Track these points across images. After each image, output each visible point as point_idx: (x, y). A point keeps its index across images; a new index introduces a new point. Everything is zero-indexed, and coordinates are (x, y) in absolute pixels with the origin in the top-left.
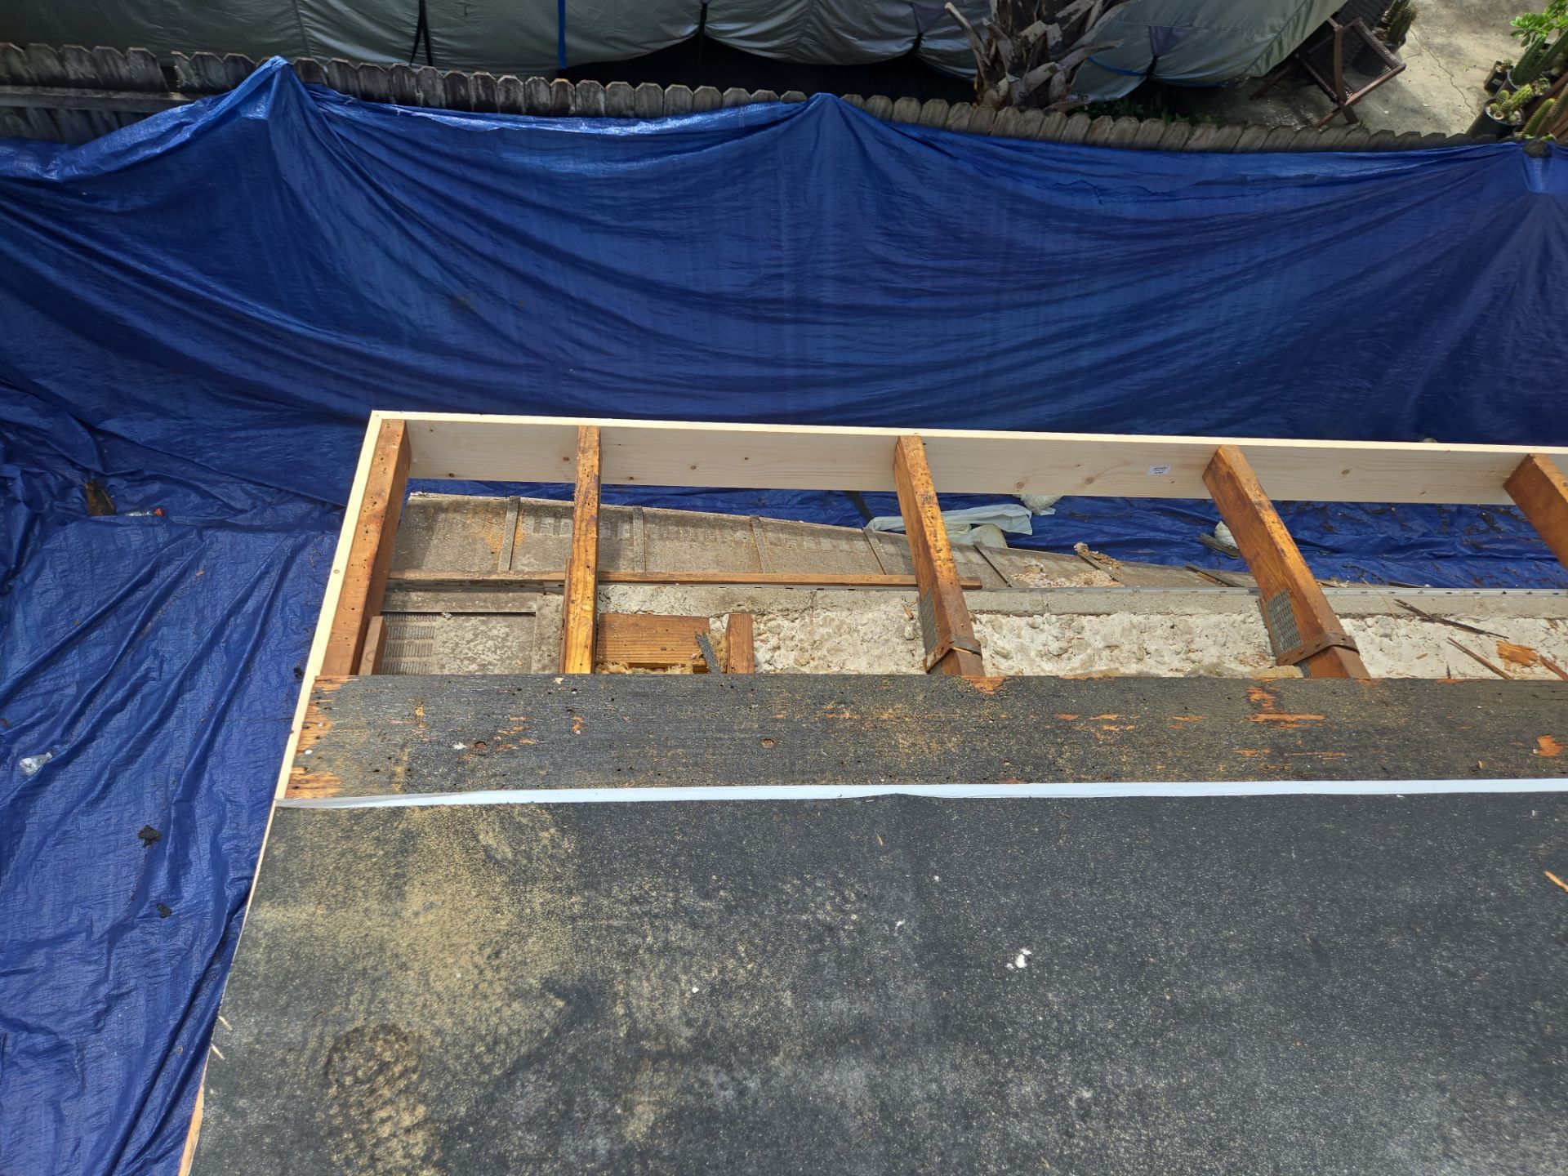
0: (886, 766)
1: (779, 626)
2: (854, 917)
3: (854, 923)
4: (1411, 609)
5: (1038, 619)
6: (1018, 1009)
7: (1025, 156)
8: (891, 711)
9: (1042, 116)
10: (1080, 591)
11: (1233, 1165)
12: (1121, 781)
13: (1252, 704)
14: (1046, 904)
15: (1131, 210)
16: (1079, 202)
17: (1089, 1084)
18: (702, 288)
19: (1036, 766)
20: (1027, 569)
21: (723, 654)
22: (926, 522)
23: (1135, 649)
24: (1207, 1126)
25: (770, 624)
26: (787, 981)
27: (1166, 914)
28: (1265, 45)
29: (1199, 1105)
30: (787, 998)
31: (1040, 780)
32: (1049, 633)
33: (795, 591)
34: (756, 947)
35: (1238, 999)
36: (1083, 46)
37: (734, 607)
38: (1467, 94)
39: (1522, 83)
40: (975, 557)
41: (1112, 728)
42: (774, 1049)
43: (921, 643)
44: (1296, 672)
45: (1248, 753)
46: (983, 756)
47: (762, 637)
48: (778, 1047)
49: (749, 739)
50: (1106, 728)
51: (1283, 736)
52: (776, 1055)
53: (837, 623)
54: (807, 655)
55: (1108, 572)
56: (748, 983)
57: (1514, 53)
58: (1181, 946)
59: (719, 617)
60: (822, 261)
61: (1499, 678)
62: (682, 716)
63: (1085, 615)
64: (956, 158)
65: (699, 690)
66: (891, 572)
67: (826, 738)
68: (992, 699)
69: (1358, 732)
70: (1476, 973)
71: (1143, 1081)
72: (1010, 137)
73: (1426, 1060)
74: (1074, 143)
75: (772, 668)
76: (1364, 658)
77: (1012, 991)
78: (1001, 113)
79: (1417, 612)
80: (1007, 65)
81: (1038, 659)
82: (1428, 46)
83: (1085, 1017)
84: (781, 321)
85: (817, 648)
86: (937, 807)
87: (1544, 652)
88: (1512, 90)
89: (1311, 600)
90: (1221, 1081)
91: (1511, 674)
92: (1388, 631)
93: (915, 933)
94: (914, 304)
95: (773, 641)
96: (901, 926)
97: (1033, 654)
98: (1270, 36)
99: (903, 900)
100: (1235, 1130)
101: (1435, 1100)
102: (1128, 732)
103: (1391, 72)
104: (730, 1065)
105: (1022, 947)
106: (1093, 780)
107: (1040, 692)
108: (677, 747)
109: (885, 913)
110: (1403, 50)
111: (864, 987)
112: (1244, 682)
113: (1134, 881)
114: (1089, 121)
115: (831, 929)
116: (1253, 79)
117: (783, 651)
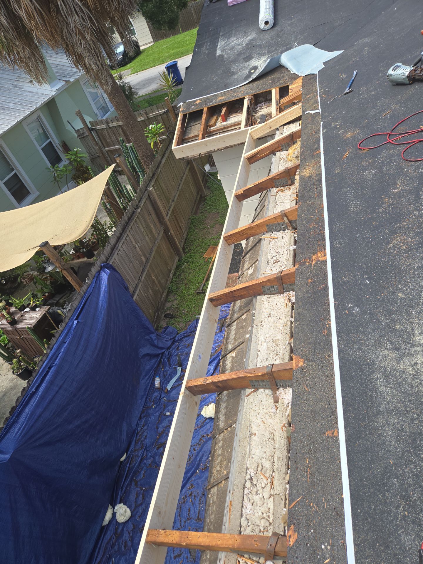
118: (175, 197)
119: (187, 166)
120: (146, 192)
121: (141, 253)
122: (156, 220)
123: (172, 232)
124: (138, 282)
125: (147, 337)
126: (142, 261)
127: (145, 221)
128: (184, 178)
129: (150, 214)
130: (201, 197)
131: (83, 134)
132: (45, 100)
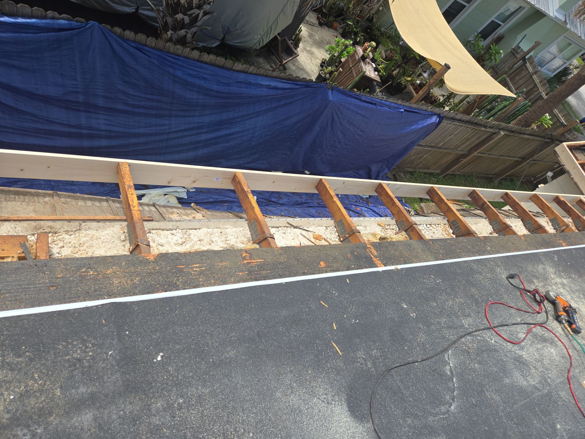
0: (108, 292)
1: (64, 238)
2: (91, 353)
3: (90, 356)
4: (291, 225)
5: (174, 231)
6: (157, 375)
7: (177, 61)
8: (111, 270)
9: (182, 48)
10: (190, 221)
11: (229, 412)
12: (199, 287)
13: (243, 257)
14: (170, 335)
15: (215, 87)
16: (197, 81)
17: (182, 397)
18: (40, 93)
19: (169, 286)
20: (173, 213)
21: (34, 251)
22: (129, 196)
23: (208, 241)
24: (222, 402)
25: (59, 237)
26: (58, 385)
27: (212, 332)
28: (258, 39)
29: (220, 395)
30: (58, 392)
31: (170, 290)
32: (178, 236)
33: (72, 223)
34: (43, 373)
35: (233, 356)
36: (197, 26)
37: (42, 230)
38: (316, 67)
39: (329, 66)
40: (153, 209)
41: (197, 269)
42: (50, 414)
43: (128, 242)
44: (257, 246)
45: (241, 274)
46: (148, 284)
47: (55, 243)
48: (53, 413)
49: (43, 287)
50: (195, 269)
51: (252, 267)
52: (51, 416)
53: (91, 235)
54: (77, 249)
55: (202, 214)
56: (39, 389)
57: (327, 57)
58: (216, 342)
59: (33, 235)
60: (97, 89)
61: (313, 245)
62: (9, 279)
63: (191, 229)
64: (151, 57)
65: (19, 268)
66: (117, 215)
67: (81, 283)
68: (153, 262)
69: (273, 264)
70: (302, 334)
71: (201, 391)
72: (171, 53)
73: (288, 364)
74: (195, 60)
75: (60, 255)
76: (276, 241)
77: (155, 370)
78: (168, 44)
79: (292, 226)
80: (170, 27)
81: (174, 246)
82: (305, 49)
83: (182, 373)
84: (79, 110)
85: (81, 246)
86: (129, 305)
87: (324, 236)
88: (327, 68)
89: (262, 223)
90: (227, 385)
91: (316, 243)
92: (285, 232)
93: (117, 355)
94: (137, 110)
95: (61, 244)
96: (111, 354)
97: (172, 244)
98: (260, 37)
99: (112, 343)
100: (231, 400)
101: (290, 376)
102: (202, 270)
103: (295, 56)
104: (29, 425)
105: (160, 353)
106: (190, 288)
107: (172, 258)
108: (6, 293)
109: (104, 350)
110: (299, 49)
111: (93, 381)
112: (241, 250)
113: (202, 322)
114: (199, 53)
115: (79, 360)
116: (255, 50)
117: (65, 248)
118: (493, 155)
119: (520, 158)
120: (498, 130)
121: (446, 141)
122: (473, 145)
123: (463, 162)
124: (423, 146)
125: (384, 166)
126: (439, 144)
127: (473, 136)
128: (510, 158)
129: (478, 138)
130: (491, 178)
131: (517, 53)
132: (543, 10)
